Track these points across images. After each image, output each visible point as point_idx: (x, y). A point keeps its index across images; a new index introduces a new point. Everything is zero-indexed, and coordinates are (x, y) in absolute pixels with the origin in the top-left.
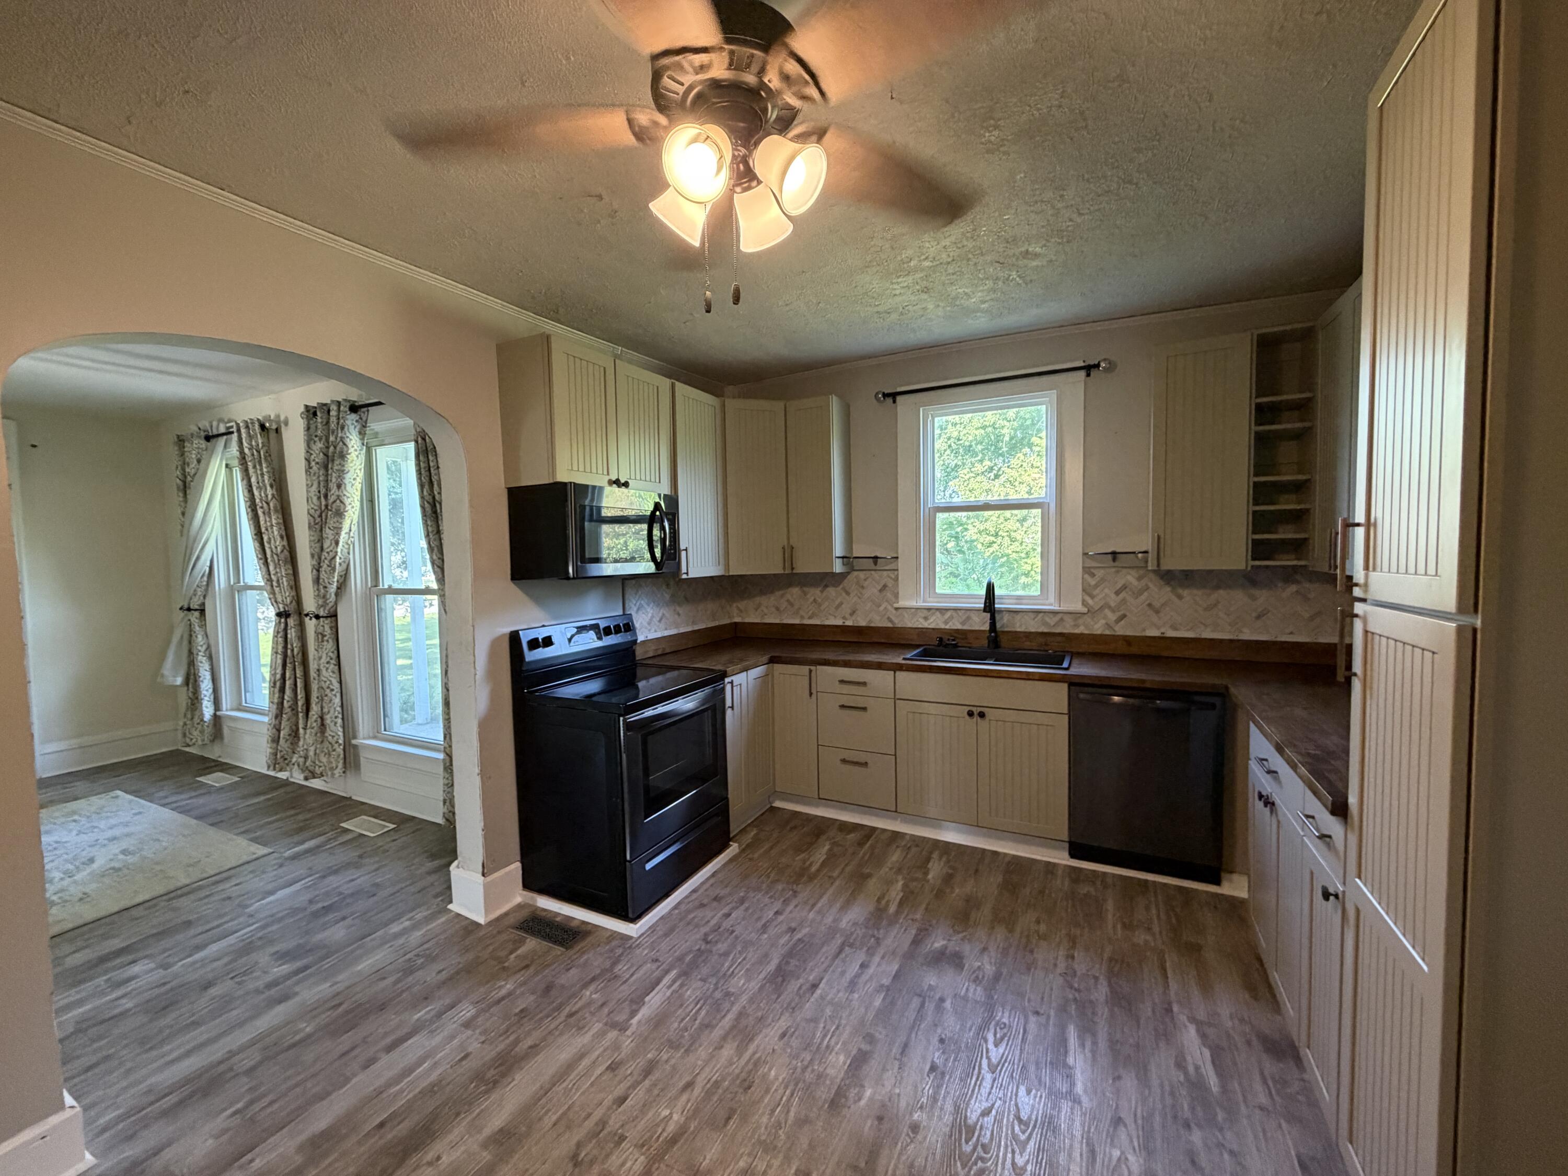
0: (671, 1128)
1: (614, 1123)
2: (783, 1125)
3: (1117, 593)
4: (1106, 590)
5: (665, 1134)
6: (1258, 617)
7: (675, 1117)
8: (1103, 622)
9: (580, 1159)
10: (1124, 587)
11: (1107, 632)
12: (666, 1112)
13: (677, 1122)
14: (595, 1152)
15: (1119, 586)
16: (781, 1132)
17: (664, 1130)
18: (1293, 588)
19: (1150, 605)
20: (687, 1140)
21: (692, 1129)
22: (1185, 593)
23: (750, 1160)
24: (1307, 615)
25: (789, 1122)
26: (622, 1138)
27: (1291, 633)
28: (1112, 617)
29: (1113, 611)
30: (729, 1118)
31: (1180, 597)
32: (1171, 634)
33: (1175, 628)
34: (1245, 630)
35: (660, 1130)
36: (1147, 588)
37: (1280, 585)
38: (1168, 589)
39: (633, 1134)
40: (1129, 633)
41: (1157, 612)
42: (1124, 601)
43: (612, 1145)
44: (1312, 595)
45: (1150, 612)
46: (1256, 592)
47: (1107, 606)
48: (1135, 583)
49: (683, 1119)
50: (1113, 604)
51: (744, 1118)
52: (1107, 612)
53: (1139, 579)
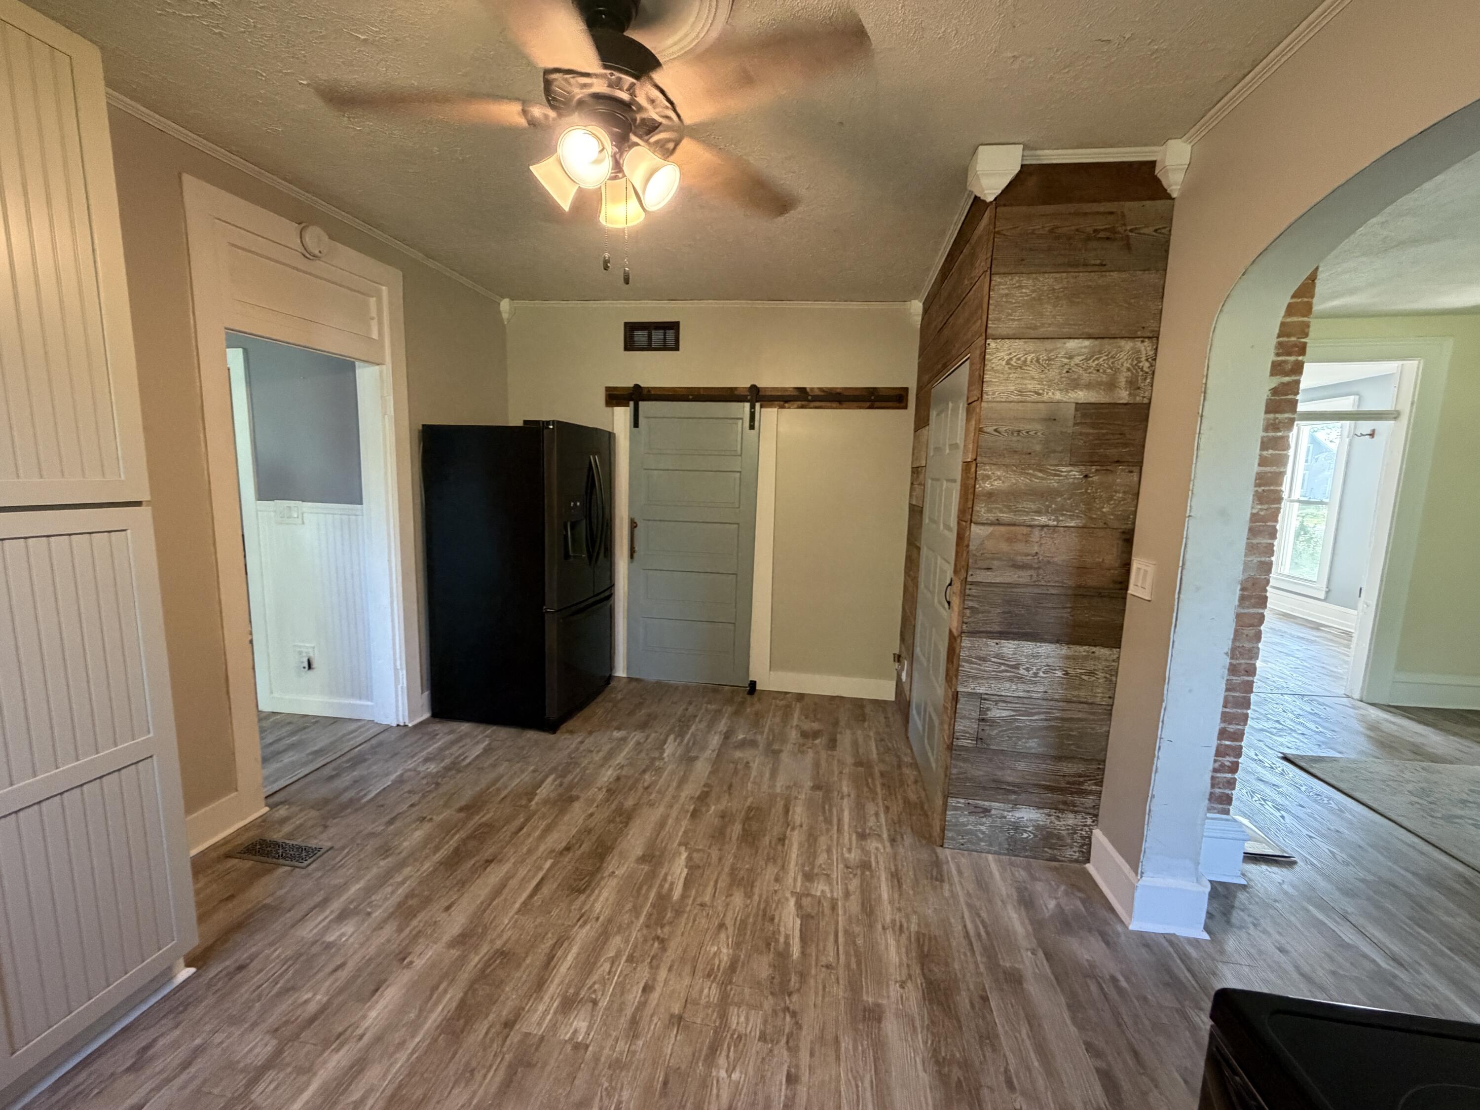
0: (722, 1061)
1: (782, 1052)
2: (604, 1093)
5: (724, 1053)
7: (723, 1074)
9: (787, 1014)
12: (735, 1076)
13: (718, 1067)
14: (779, 1022)
16: (606, 1084)
17: (728, 1057)
20: (701, 1050)
21: (700, 1064)
23: (633, 1047)
25: (597, 1099)
26: (763, 1038)
30: (665, 1083)
35: (731, 1054)
39: (756, 1047)
43: (768, 1031)
49: (714, 1074)
51: (648, 1089)
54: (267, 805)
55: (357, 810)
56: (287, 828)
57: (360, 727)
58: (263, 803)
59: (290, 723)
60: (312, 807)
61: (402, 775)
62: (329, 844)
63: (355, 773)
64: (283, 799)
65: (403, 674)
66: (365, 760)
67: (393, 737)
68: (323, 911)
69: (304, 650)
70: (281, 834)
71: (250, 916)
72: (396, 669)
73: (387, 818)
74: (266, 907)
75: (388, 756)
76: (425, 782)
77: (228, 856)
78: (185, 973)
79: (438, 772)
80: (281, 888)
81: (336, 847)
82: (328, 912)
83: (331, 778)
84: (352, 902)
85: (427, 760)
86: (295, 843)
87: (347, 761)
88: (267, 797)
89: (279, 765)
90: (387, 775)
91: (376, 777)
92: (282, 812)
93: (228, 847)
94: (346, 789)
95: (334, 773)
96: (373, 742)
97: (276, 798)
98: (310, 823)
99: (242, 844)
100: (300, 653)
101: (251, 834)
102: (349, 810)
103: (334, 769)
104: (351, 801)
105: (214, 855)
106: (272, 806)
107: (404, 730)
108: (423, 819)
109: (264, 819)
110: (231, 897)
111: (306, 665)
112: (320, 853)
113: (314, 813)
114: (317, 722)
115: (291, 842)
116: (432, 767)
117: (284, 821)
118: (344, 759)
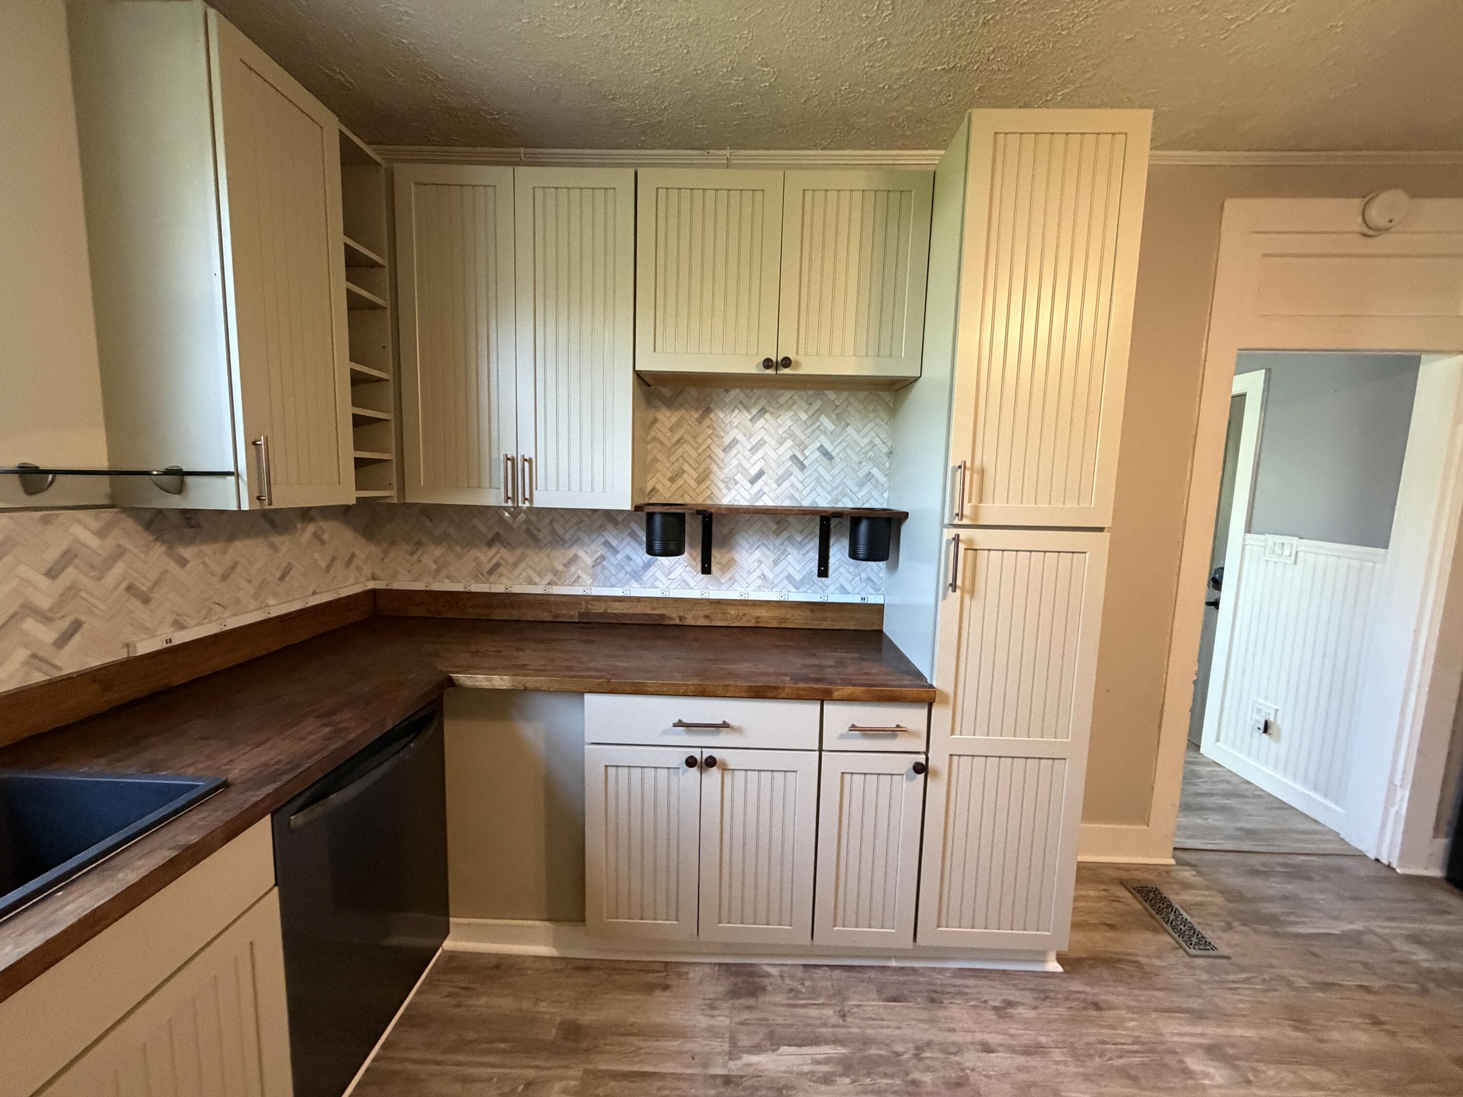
3: (52, 573)
4: (23, 570)
6: (282, 578)
8: (23, 654)
10: (68, 557)
11: (38, 677)
15: (52, 555)
18: (311, 528)
19: (130, 588)
22: (187, 552)
24: (323, 564)
27: (314, 593)
28: (47, 635)
29: (45, 618)
31: (183, 562)
32: (180, 638)
33: (180, 626)
34: (271, 601)
36: (119, 554)
37: (299, 526)
38: (160, 549)
40: (95, 661)
41: (146, 601)
42: (73, 590)
44: (326, 537)
45: (134, 604)
46: (277, 540)
47: (29, 609)
48: (94, 542)
50: (44, 602)
52: (30, 625)
53: (101, 534)
54: (1174, 857)
55: (1277, 935)
56: (1188, 897)
57: (1315, 832)
58: (1170, 855)
59: (1228, 782)
60: (1222, 892)
61: (1360, 933)
62: (1227, 951)
63: (1290, 887)
64: (1194, 862)
65: (1403, 795)
66: (1309, 879)
67: (1363, 872)
68: (1194, 1024)
69: (1265, 709)
70: (1178, 898)
71: (1119, 961)
72: (1391, 783)
73: (1318, 978)
74: (1138, 965)
75: (1348, 894)
76: (1398, 969)
77: (1123, 883)
78: (1054, 967)
79: (1430, 971)
80: (1159, 958)
81: (1234, 960)
82: (1199, 1030)
83: (1255, 873)
84: (1233, 1045)
85: (1415, 939)
86: (1189, 919)
87: (1285, 865)
88: (1175, 849)
89: (1199, 821)
90: (1337, 918)
91: (1319, 910)
92: (1188, 874)
93: (1124, 875)
94: (1271, 899)
95: (1262, 869)
96: (1330, 861)
97: (1185, 856)
98: (1213, 910)
99: (1139, 881)
100: (1259, 711)
101: (1151, 877)
102: (1265, 928)
103: (1264, 865)
104: (1272, 919)
105: (1113, 874)
106: (1180, 863)
107: (1384, 873)
108: (1376, 1022)
109: (1166, 870)
110: (1112, 927)
111: (1262, 727)
112: (1211, 953)
113: (1219, 900)
114: (1260, 796)
115: (1185, 915)
116: (1422, 956)
117: (1187, 886)
118: (1281, 859)
